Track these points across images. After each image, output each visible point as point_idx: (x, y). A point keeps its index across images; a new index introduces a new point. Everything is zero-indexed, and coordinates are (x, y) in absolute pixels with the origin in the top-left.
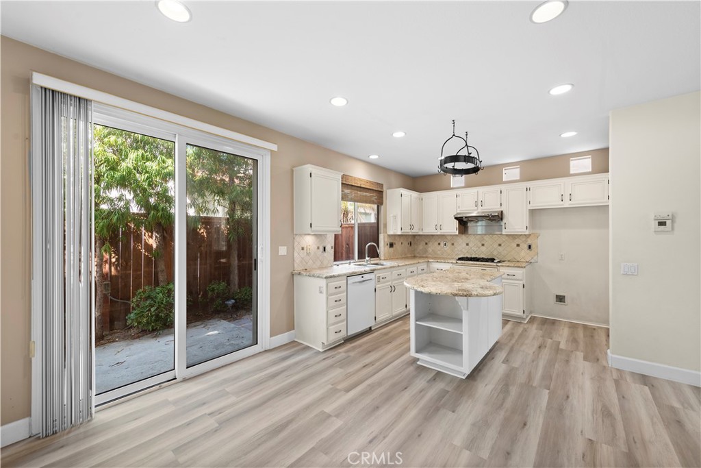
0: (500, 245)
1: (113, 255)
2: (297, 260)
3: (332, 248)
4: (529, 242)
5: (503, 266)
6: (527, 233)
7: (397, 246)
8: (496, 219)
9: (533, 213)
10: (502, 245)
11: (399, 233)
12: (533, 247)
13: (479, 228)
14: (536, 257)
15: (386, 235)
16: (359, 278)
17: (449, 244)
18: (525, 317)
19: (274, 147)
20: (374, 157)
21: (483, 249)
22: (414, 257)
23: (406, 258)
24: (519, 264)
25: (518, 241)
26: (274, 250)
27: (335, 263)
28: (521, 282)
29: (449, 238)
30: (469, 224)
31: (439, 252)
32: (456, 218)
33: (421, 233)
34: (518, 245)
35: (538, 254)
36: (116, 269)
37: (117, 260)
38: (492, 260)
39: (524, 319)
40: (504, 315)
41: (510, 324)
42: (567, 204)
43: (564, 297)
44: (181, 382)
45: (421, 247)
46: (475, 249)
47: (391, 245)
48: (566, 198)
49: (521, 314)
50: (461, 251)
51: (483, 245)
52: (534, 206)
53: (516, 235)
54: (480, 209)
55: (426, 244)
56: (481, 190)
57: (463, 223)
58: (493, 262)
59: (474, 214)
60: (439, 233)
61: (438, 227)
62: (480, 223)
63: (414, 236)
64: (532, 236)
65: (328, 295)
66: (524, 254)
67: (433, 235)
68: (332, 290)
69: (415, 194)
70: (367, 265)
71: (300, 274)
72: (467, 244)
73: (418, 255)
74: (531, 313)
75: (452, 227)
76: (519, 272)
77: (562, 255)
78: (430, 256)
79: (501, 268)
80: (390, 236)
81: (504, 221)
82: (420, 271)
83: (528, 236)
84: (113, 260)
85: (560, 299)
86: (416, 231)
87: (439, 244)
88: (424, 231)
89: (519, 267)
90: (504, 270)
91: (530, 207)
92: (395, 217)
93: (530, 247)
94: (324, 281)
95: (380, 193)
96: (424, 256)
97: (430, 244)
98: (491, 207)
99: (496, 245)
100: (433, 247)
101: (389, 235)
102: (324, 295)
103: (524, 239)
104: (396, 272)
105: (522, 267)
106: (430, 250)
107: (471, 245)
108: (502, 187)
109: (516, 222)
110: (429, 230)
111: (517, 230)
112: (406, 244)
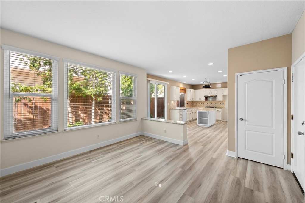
2: (171, 106)
4: (223, 103)
6: (222, 100)
7: (189, 104)
8: (215, 97)
11: (190, 100)
13: (211, 99)
14: (224, 106)
16: (184, 110)
17: (202, 103)
19: (168, 83)
20: (185, 82)
22: (193, 107)
23: (191, 107)
24: (220, 108)
25: (220, 103)
26: (168, 104)
27: (178, 107)
28: (221, 112)
30: (208, 98)
31: (200, 105)
33: (195, 100)
38: (214, 107)
39: (221, 121)
40: (216, 120)
45: (195, 104)
46: (210, 105)
47: (188, 104)
49: (220, 119)
50: (206, 105)
51: (212, 104)
54: (211, 94)
56: (211, 90)
57: (206, 98)
59: (209, 96)
60: (200, 101)
61: (200, 99)
62: (211, 98)
63: (193, 101)
65: (180, 113)
66: (222, 105)
67: (198, 101)
68: (180, 112)
69: (193, 90)
70: (183, 108)
71: (172, 109)
75: (204, 99)
76: (220, 110)
80: (187, 101)
81: (217, 97)
82: (190, 111)
83: (223, 101)
86: (194, 100)
87: (200, 103)
90: (217, 109)
91: (223, 94)
92: (189, 96)
94: (179, 110)
95: (185, 90)
96: (196, 107)
98: (214, 94)
99: (215, 104)
100: (198, 104)
102: (179, 113)
106: (197, 105)
107: (208, 103)
108: (216, 89)
109: (220, 98)
110: (197, 100)
111: (220, 100)
112: (191, 103)
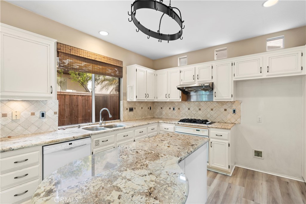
0: (212, 110)
3: (55, 113)
4: (234, 107)
5: (212, 127)
6: (232, 100)
7: (138, 111)
8: (209, 89)
9: (237, 83)
10: (214, 110)
11: (135, 100)
12: (237, 111)
14: (239, 119)
15: (125, 102)
16: (64, 146)
17: (176, 109)
18: (230, 171)
21: (200, 112)
22: (154, 118)
23: (146, 119)
24: (225, 126)
25: (225, 107)
27: (60, 127)
28: (227, 142)
29: (176, 104)
31: (170, 115)
32: (179, 89)
34: (225, 110)
35: (240, 117)
39: (230, 173)
41: (218, 176)
42: (265, 75)
43: (261, 152)
45: (158, 110)
46: (194, 113)
47: (131, 109)
48: (265, 70)
49: (227, 168)
50: (185, 114)
51: (200, 109)
52: (238, 78)
53: (224, 102)
54: (197, 81)
55: (162, 108)
56: (198, 66)
57: (186, 93)
58: (205, 123)
59: (193, 85)
60: (168, 101)
61: (167, 96)
63: (153, 103)
64: (236, 102)
66: (230, 117)
67: (166, 102)
69: (150, 71)
72: (189, 109)
73: (156, 116)
74: (235, 164)
75: (177, 96)
76: (225, 133)
77: (260, 118)
78: (164, 117)
79: (211, 129)
81: (214, 91)
82: (150, 131)
83: (233, 103)
85: (258, 154)
86: (151, 98)
87: (170, 108)
88: (158, 99)
89: (225, 129)
90: (213, 132)
91: (234, 79)
92: (132, 88)
93: (234, 111)
95: (119, 68)
96: (160, 117)
97: (164, 109)
98: (205, 80)
99: (209, 110)
100: (166, 111)
101: (129, 102)
103: (230, 105)
104: (138, 130)
105: (228, 129)
106: (164, 113)
107: (191, 109)
108: (213, 63)
110: (162, 98)
111: (225, 98)
112: (146, 108)
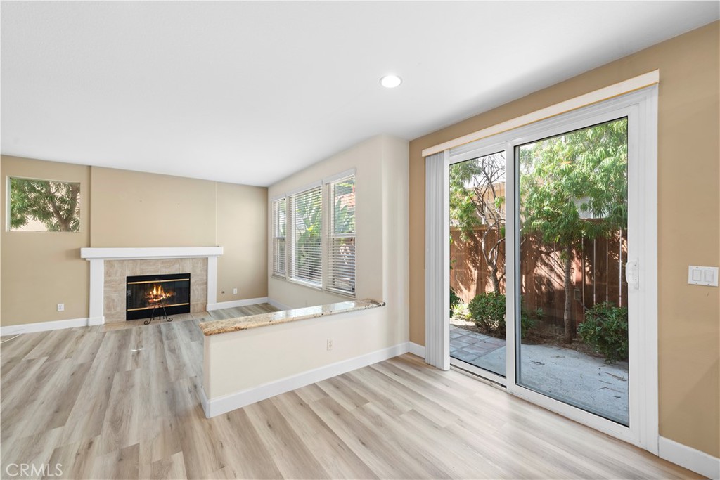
1: (587, 264)
19: (654, 77)
36: (590, 279)
37: (591, 269)
44: (508, 393)
84: (587, 269)
